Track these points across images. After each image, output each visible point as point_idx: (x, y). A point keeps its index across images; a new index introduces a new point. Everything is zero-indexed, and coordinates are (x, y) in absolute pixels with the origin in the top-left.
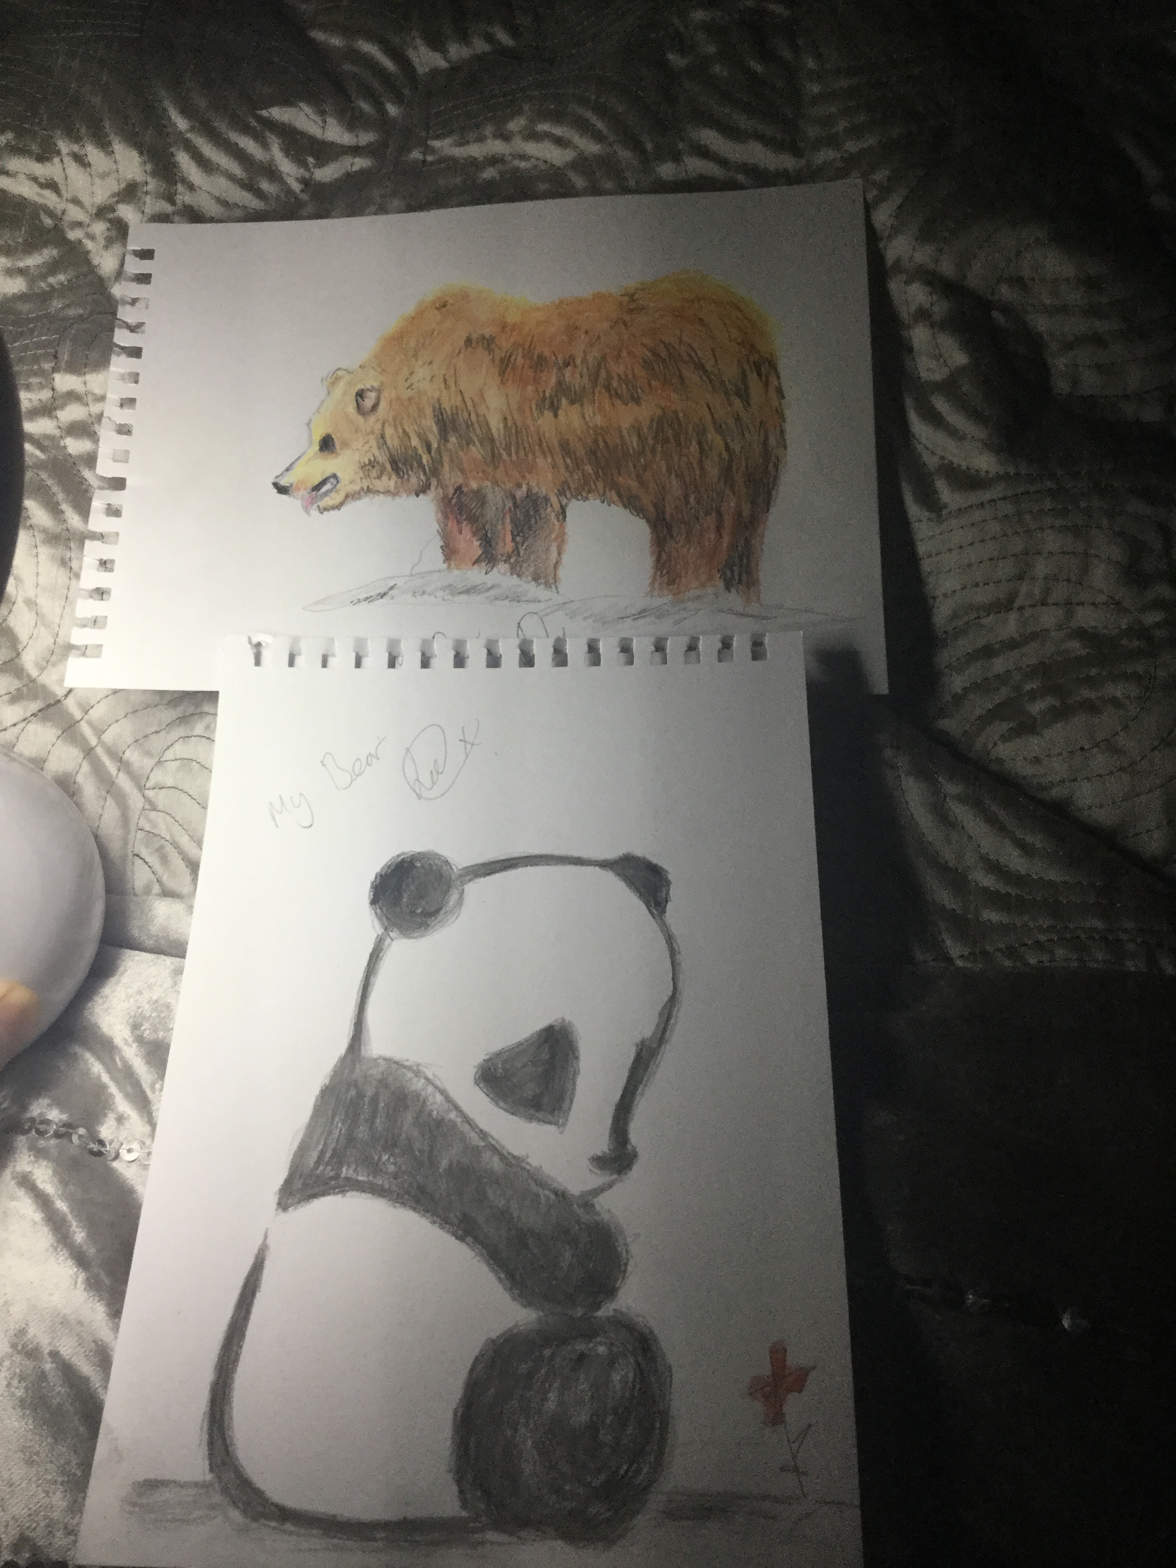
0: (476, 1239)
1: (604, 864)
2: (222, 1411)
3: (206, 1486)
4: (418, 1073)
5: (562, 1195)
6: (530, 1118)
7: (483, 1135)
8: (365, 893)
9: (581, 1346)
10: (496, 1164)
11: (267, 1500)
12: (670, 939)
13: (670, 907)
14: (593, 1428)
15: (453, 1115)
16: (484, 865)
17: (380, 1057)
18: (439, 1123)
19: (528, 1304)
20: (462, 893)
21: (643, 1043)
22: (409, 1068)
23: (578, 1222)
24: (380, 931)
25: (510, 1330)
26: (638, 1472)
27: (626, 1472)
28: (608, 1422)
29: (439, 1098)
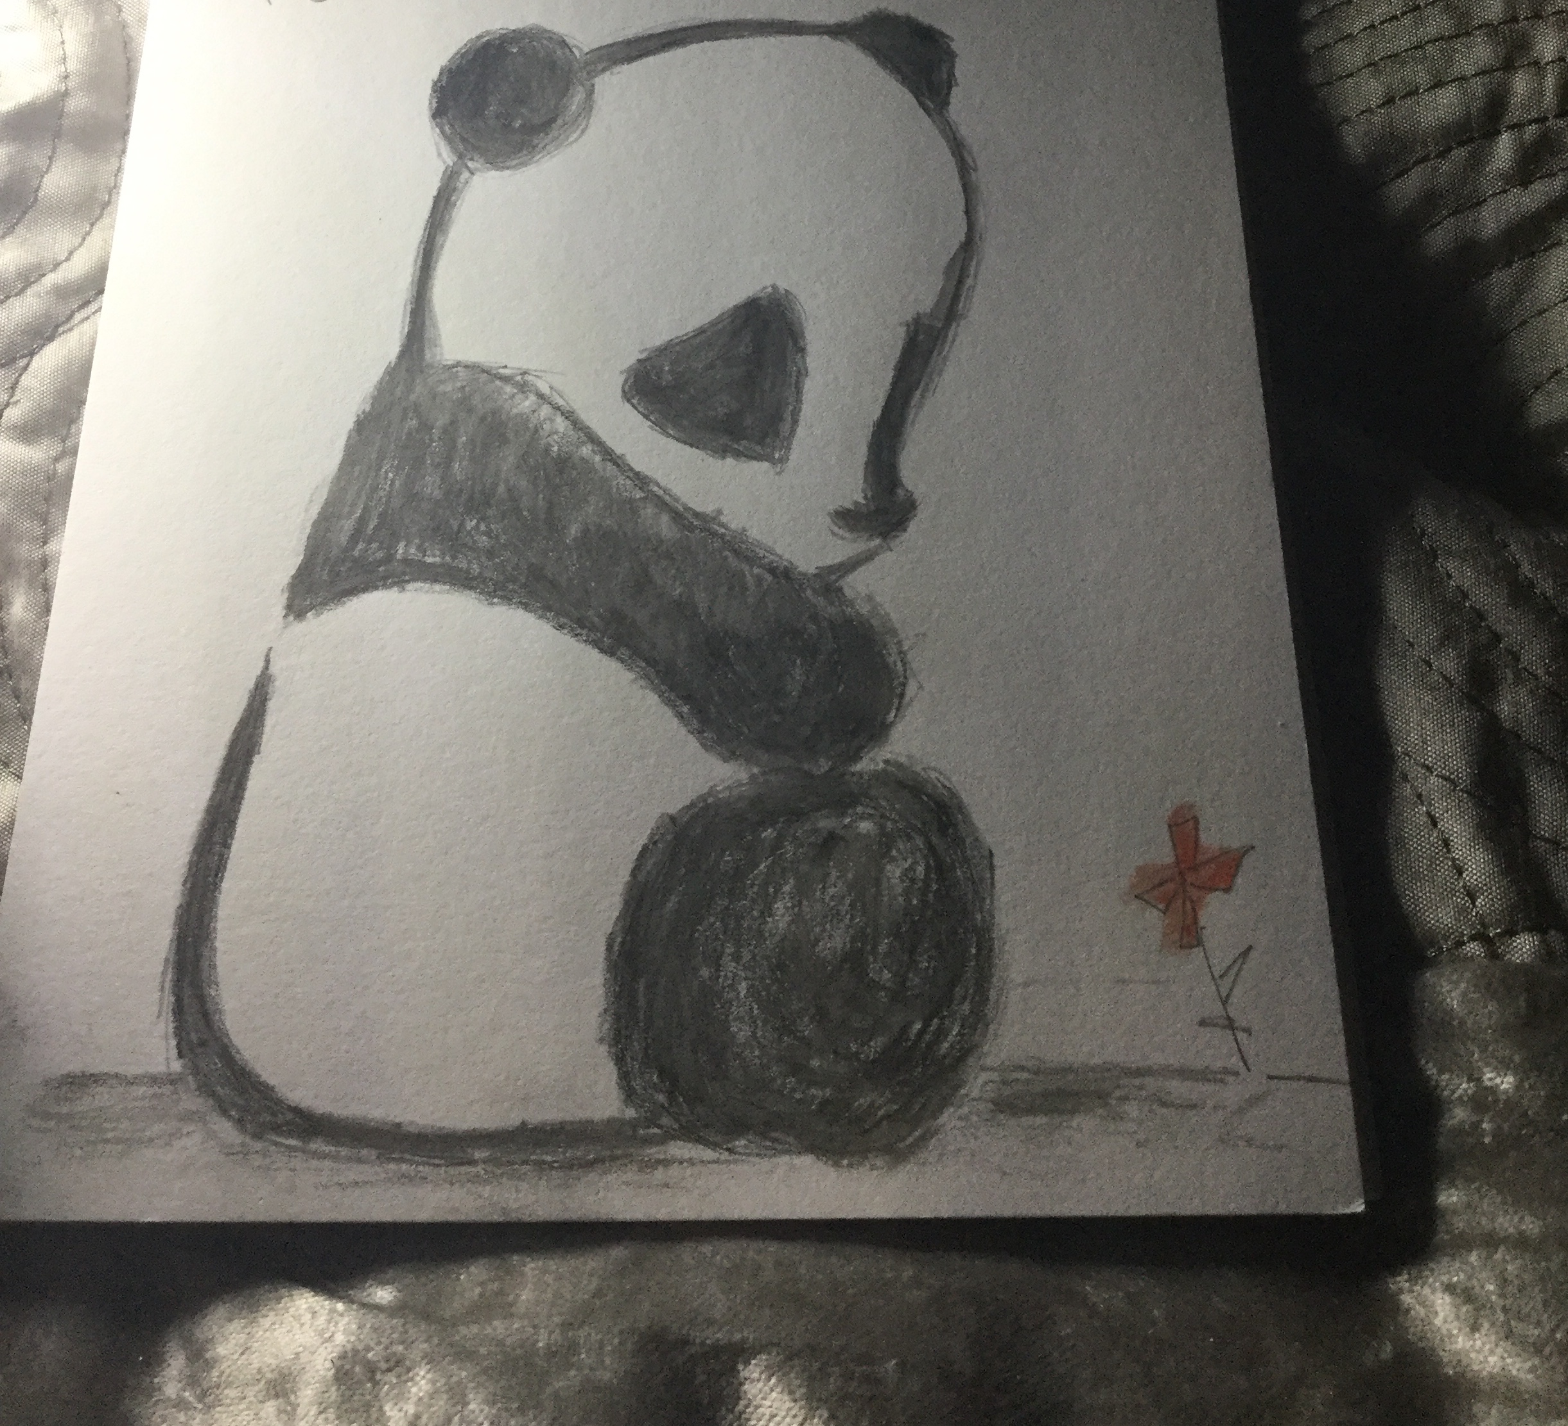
0: (636, 653)
1: (838, 31)
2: (198, 957)
3: (172, 1080)
4: (523, 388)
5: (784, 574)
6: (723, 452)
7: (641, 480)
8: (422, 98)
9: (825, 823)
10: (665, 527)
11: (279, 1102)
12: (958, 147)
13: (956, 95)
14: (854, 959)
15: (586, 450)
16: (628, 43)
17: (458, 364)
18: (563, 463)
19: (730, 756)
20: (590, 93)
21: (917, 320)
22: (506, 379)
23: (814, 618)
24: (449, 158)
25: (703, 798)
26: (941, 1033)
27: (921, 1033)
28: (882, 948)
29: (561, 424)
